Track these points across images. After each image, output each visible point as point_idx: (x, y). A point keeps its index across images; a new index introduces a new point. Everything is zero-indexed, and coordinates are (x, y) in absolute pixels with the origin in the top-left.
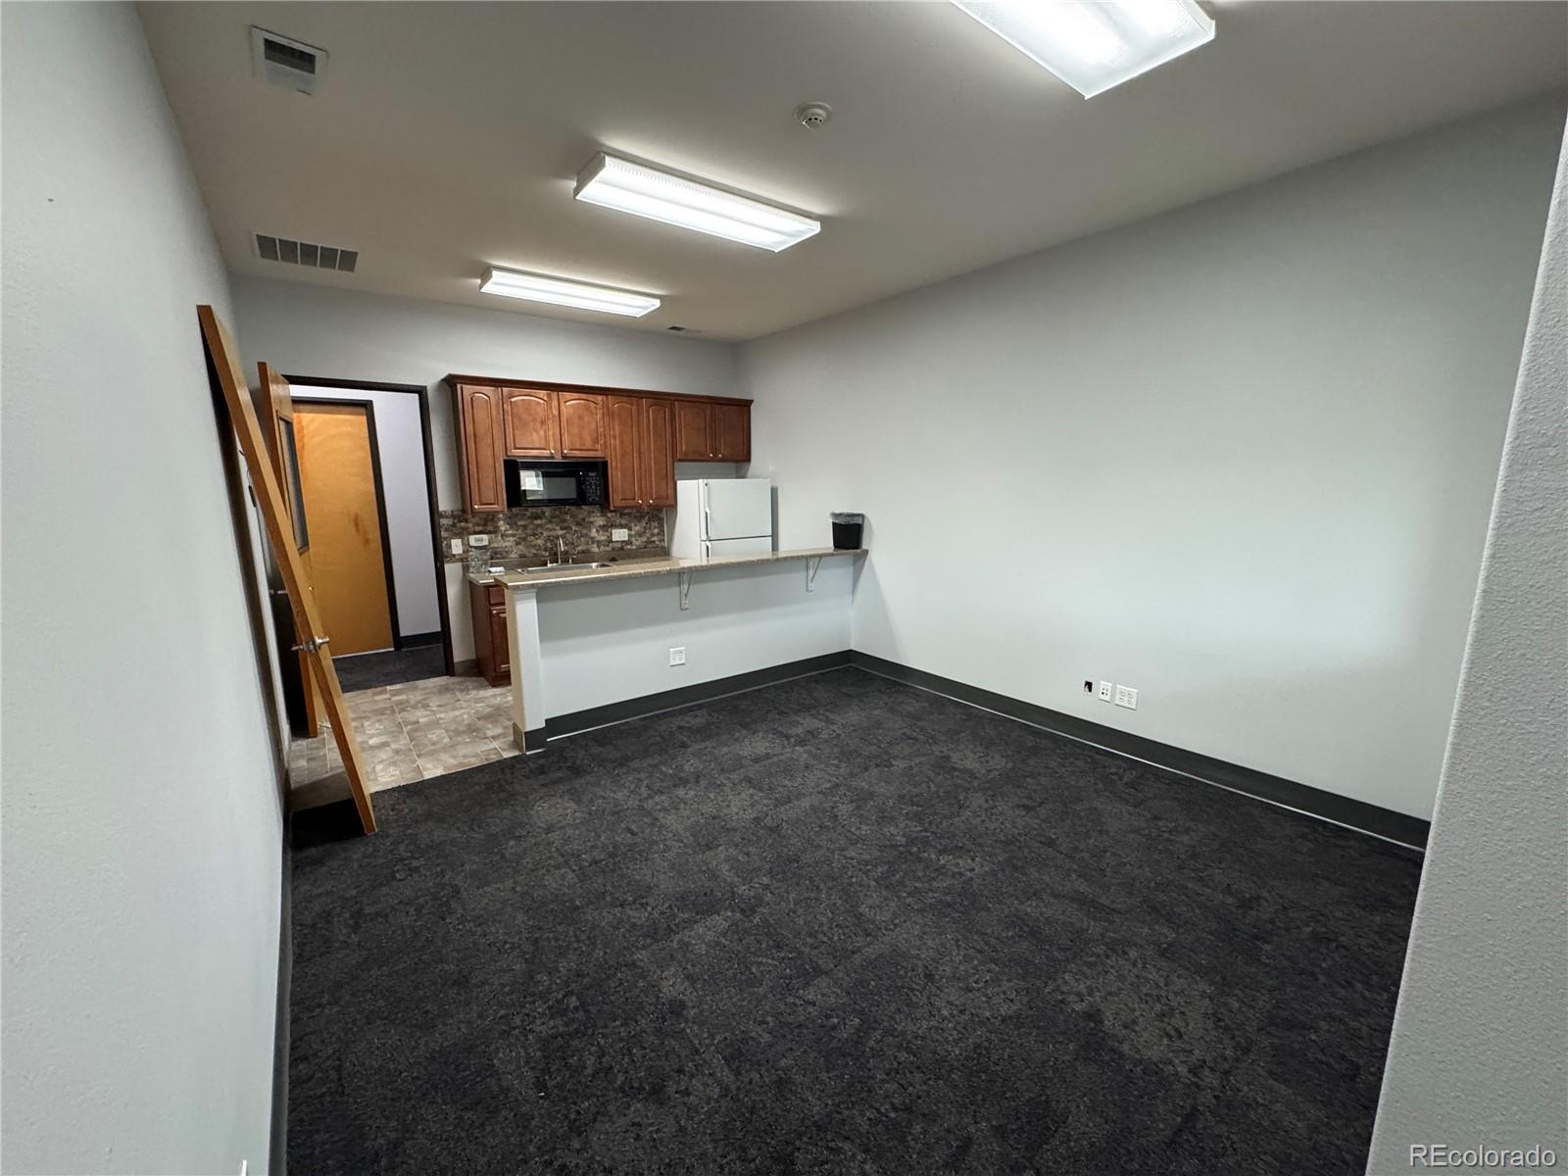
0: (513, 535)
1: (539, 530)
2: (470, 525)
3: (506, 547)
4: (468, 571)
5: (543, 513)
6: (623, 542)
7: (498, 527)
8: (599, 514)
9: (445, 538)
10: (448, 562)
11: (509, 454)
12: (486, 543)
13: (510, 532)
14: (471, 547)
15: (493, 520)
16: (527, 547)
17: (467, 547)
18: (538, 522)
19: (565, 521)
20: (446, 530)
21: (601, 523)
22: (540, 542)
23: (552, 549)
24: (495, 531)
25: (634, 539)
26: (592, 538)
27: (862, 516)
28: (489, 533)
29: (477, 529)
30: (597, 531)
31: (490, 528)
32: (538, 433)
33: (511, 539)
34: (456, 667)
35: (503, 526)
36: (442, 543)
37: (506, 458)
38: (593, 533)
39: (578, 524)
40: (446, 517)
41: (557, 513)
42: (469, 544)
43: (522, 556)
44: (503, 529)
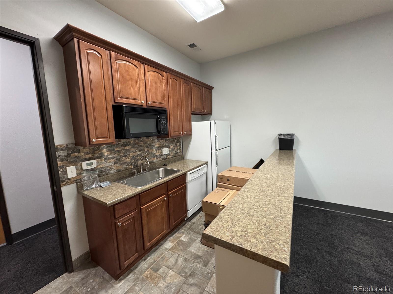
0: (112, 158)
1: (128, 153)
2: (82, 154)
3: (108, 166)
4: (82, 189)
5: (130, 142)
6: (167, 154)
7: (103, 153)
8: (157, 141)
9: (61, 167)
10: (64, 185)
11: (116, 101)
12: (94, 166)
13: (110, 156)
14: (83, 170)
15: (99, 149)
16: (121, 164)
17: (80, 171)
18: (127, 148)
19: (141, 146)
20: (62, 160)
21: (158, 146)
22: (128, 160)
23: (135, 163)
24: (100, 157)
25: (171, 153)
26: (154, 154)
27: (293, 135)
28: (97, 158)
29: (88, 156)
30: (156, 150)
31: (97, 155)
32: (134, 89)
33: (111, 160)
34: (74, 263)
35: (105, 152)
36: (58, 171)
37: (114, 104)
38: (154, 151)
39: (147, 147)
40: (62, 150)
41: (137, 141)
42: (82, 168)
43: (119, 171)
44: (106, 154)
